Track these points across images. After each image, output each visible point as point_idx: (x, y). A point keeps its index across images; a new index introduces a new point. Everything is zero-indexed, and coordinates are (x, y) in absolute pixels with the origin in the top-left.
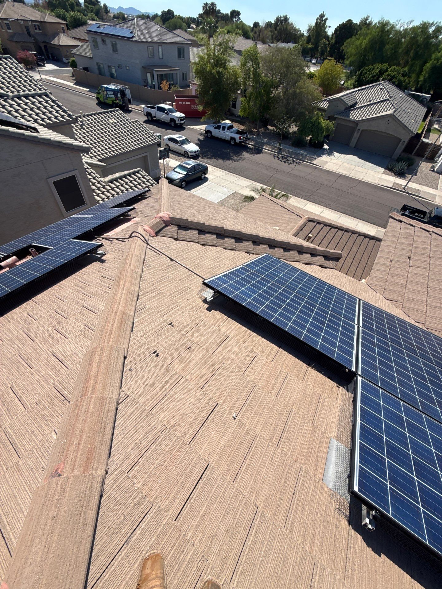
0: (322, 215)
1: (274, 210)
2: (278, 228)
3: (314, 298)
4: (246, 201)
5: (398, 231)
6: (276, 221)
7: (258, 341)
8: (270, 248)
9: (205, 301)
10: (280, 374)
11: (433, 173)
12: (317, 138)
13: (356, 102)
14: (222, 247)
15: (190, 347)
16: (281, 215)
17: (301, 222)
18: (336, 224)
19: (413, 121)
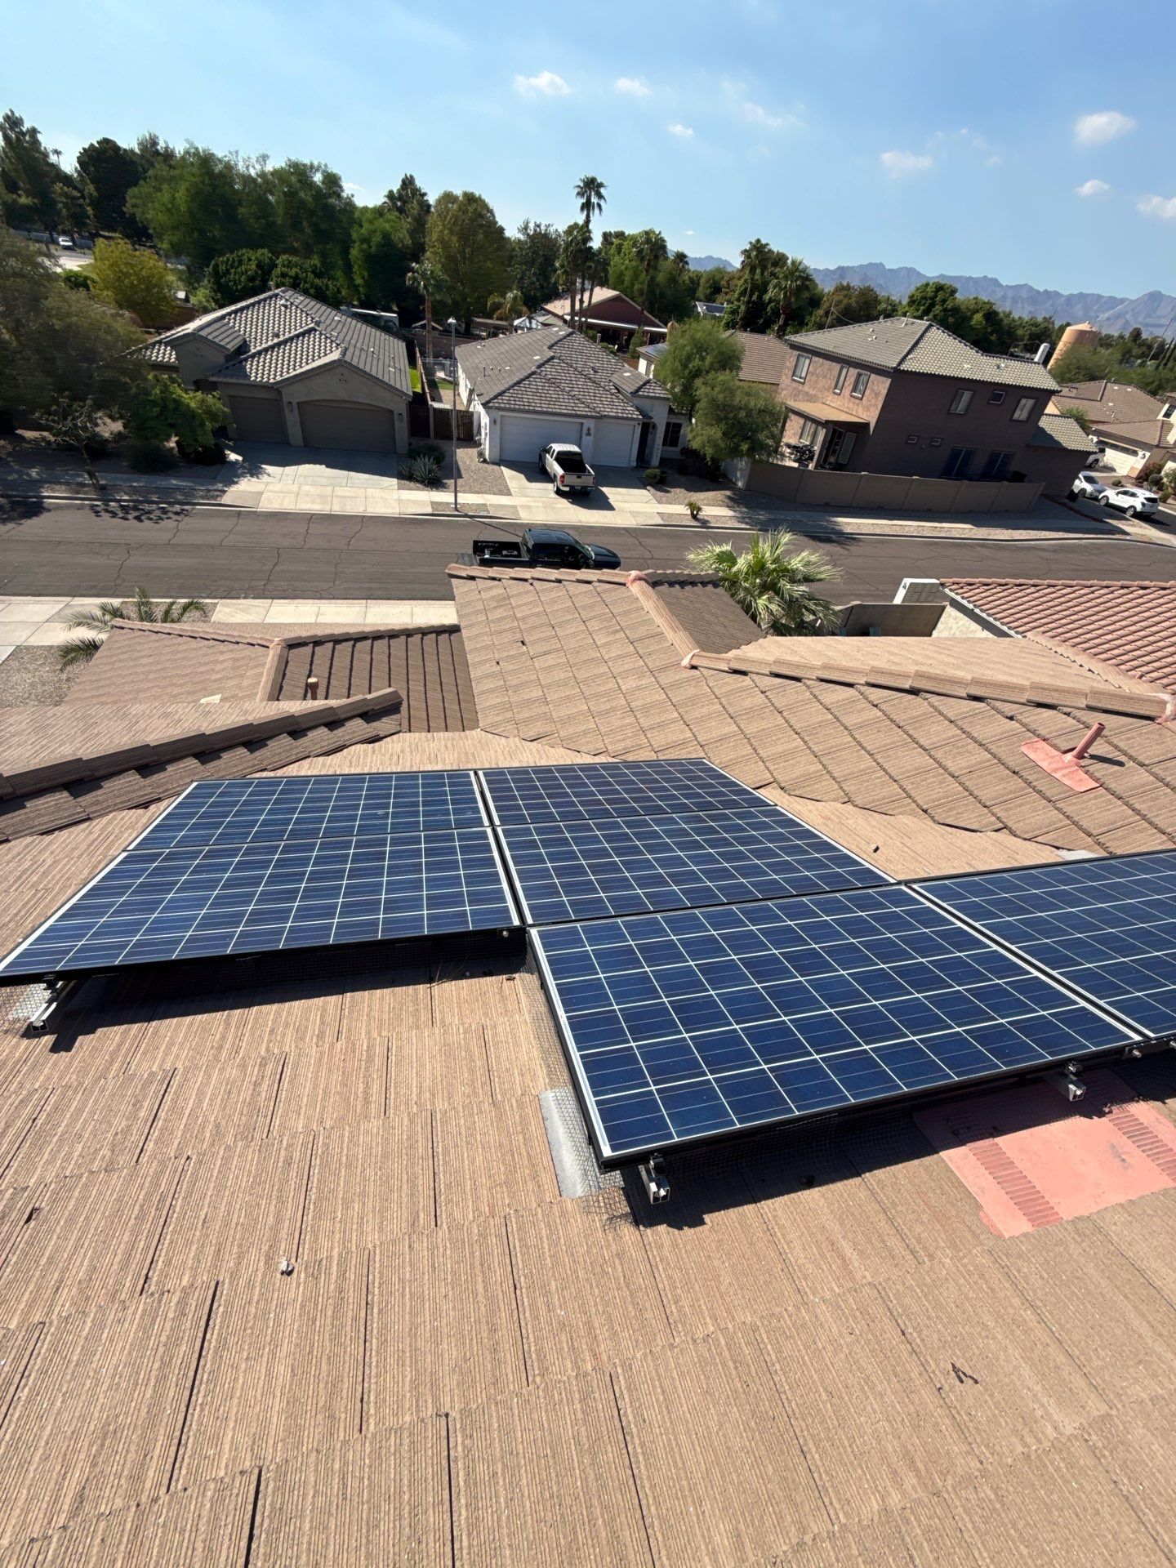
0: (322, 620)
1: (179, 656)
2: (216, 698)
3: (375, 825)
4: (71, 661)
5: (478, 600)
6: (202, 682)
7: (275, 1021)
8: (203, 763)
9: (32, 1032)
10: (368, 1056)
11: (486, 465)
12: (196, 440)
13: (245, 341)
14: (31, 834)
15: (34, 1210)
16: (206, 659)
17: (271, 657)
18: (360, 629)
19: (392, 370)
